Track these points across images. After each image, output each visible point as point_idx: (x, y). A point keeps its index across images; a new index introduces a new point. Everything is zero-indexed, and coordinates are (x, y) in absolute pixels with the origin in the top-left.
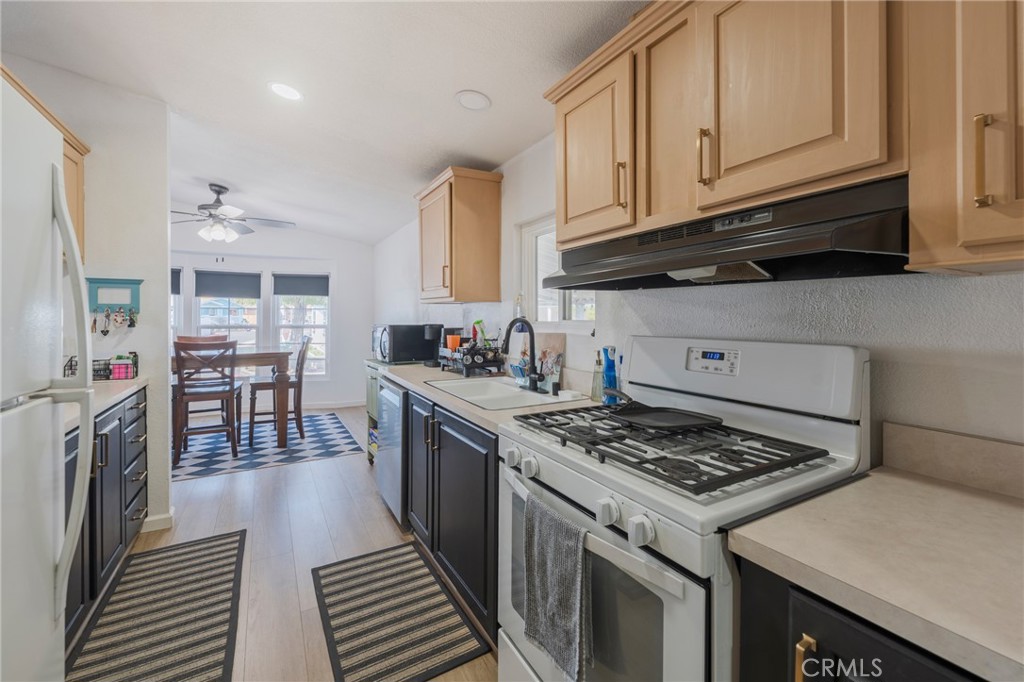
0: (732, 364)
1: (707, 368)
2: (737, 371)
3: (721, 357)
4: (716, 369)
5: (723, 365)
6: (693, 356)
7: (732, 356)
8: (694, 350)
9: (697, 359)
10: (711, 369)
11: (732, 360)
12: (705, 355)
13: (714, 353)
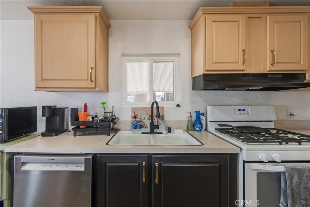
0: (248, 112)
1: (241, 113)
2: (250, 113)
3: (244, 110)
4: (244, 113)
5: (245, 112)
6: (236, 110)
7: (247, 110)
8: (236, 109)
9: (237, 111)
10: (242, 114)
11: (248, 111)
12: (239, 110)
13: (242, 109)
